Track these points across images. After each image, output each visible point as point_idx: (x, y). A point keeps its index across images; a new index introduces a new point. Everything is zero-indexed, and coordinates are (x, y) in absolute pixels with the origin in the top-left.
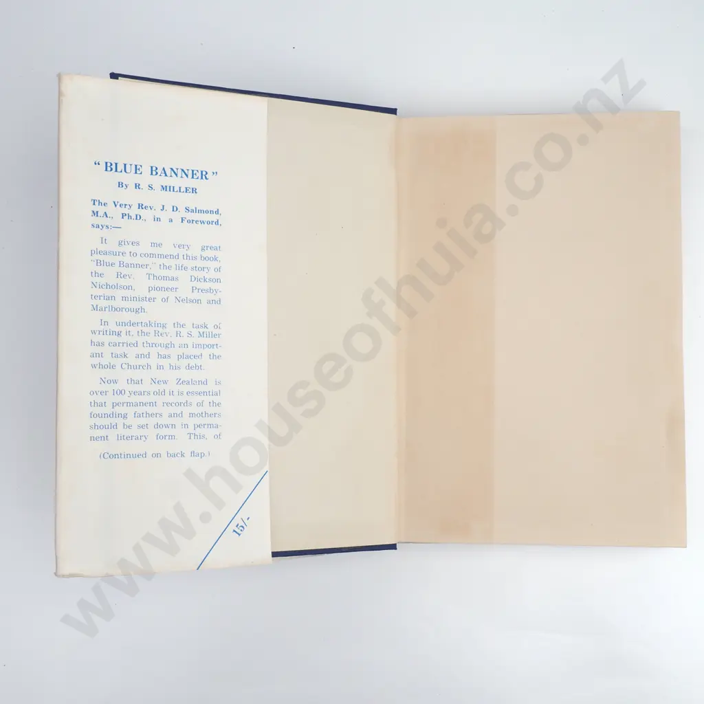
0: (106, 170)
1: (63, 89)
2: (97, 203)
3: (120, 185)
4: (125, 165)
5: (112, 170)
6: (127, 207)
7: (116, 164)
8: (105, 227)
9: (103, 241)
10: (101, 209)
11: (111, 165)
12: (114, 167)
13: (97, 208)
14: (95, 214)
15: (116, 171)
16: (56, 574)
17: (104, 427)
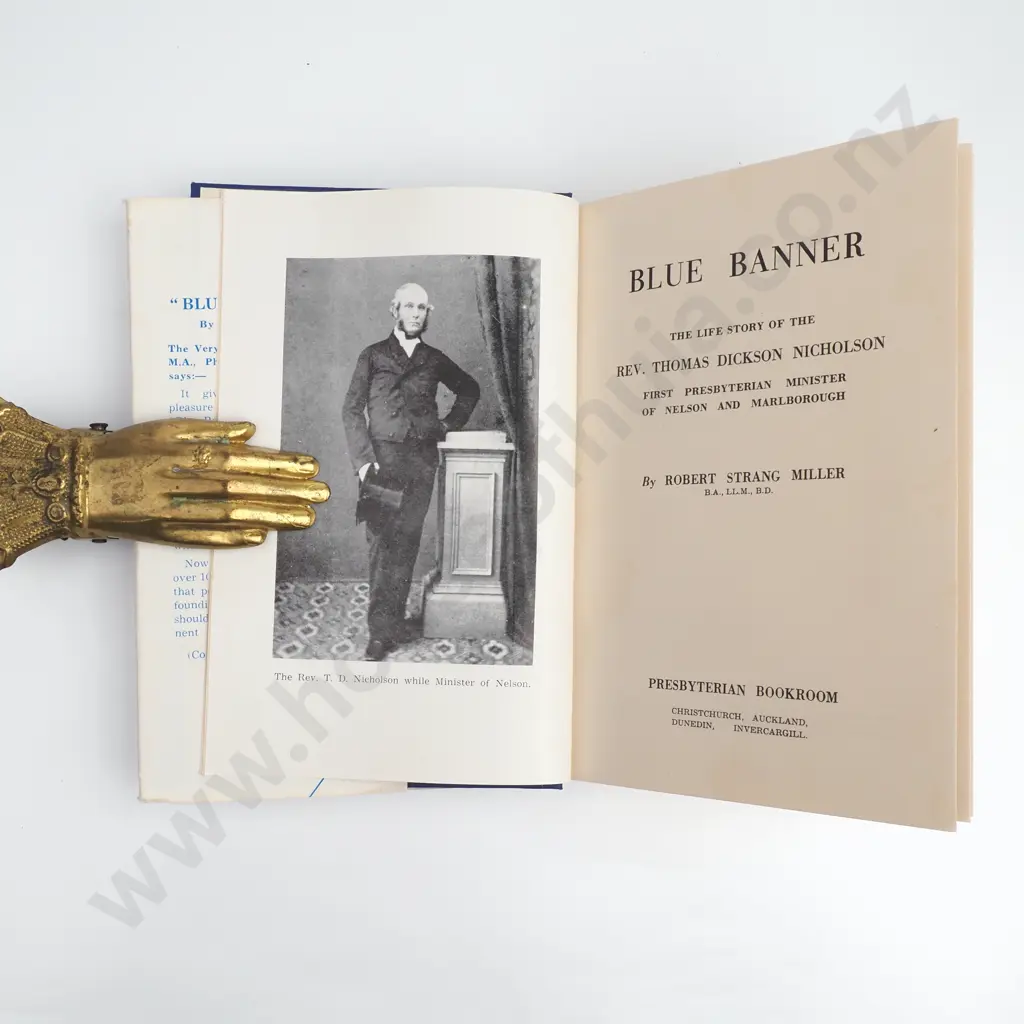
0: (185, 308)
1: (131, 216)
2: (175, 349)
3: (203, 324)
4: (208, 300)
5: (192, 307)
6: (213, 350)
7: (197, 300)
8: (186, 377)
9: (185, 394)
10: (180, 356)
11: (191, 301)
12: (194, 303)
13: (175, 355)
14: (173, 362)
15: (198, 308)
16: (138, 798)
17: (192, 619)
